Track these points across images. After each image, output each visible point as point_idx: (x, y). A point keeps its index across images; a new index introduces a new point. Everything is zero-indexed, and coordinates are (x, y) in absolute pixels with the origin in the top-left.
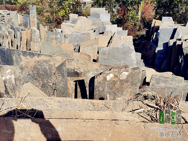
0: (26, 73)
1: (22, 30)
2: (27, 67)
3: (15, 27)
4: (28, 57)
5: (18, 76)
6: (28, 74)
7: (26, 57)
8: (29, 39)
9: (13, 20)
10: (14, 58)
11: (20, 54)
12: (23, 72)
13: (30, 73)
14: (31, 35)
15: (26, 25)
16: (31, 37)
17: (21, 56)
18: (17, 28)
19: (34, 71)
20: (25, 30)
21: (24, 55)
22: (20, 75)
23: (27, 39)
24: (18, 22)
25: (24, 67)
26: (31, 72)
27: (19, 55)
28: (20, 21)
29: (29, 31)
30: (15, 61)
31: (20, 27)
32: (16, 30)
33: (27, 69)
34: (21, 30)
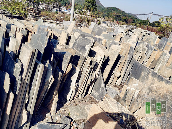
0: (152, 96)
1: (155, 50)
2: (156, 92)
3: (150, 46)
4: (156, 79)
5: (143, 95)
6: (153, 98)
7: (154, 77)
8: (157, 59)
9: (151, 40)
10: (142, 75)
11: (150, 73)
12: (149, 94)
13: (156, 98)
14: (161, 56)
15: (160, 47)
16: (160, 58)
17: (150, 76)
18: (151, 47)
19: (161, 99)
20: (157, 51)
21: (152, 76)
22: (145, 95)
23: (155, 59)
24: (154, 43)
25: (154, 90)
26: (158, 98)
27: (148, 74)
28: (157, 42)
29: (160, 53)
30: (142, 77)
31: (154, 47)
32: (150, 49)
33: (155, 93)
34: (153, 50)
